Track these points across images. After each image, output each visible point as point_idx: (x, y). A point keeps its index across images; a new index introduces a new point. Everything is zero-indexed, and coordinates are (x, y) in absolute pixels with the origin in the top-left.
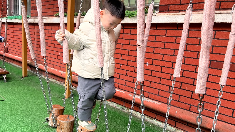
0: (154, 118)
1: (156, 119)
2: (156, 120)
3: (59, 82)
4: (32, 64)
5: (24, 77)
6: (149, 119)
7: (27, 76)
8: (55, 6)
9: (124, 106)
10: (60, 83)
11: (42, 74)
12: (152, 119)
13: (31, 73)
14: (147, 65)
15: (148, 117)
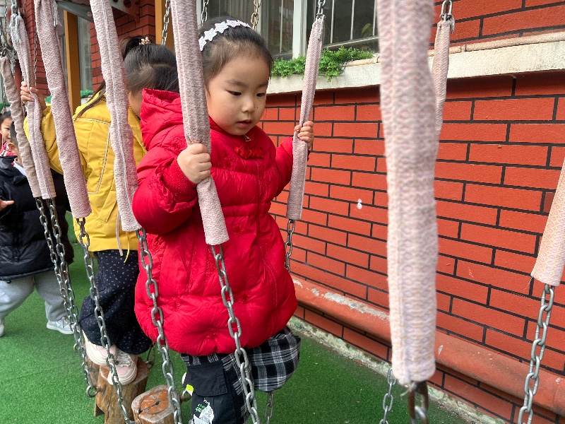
9: (304, 320)
14: (360, 206)
15: (366, 356)
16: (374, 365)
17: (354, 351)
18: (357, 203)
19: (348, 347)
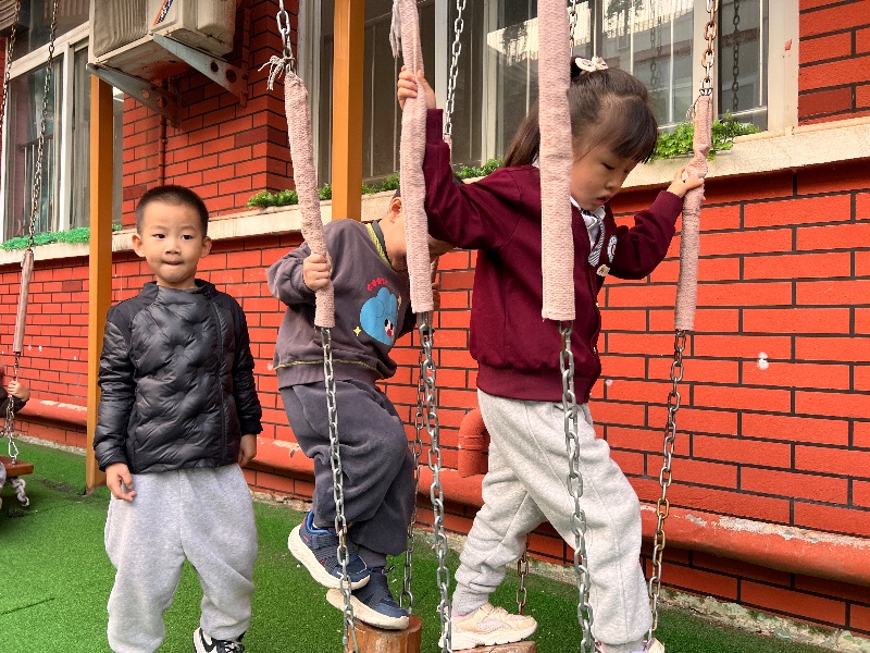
0: (836, 626)
1: (852, 630)
2: (847, 633)
3: (268, 496)
6: (805, 632)
10: (273, 498)
12: (827, 633)
14: (763, 364)
15: (798, 625)
16: (820, 640)
17: (768, 622)
18: (756, 360)
19: (754, 616)
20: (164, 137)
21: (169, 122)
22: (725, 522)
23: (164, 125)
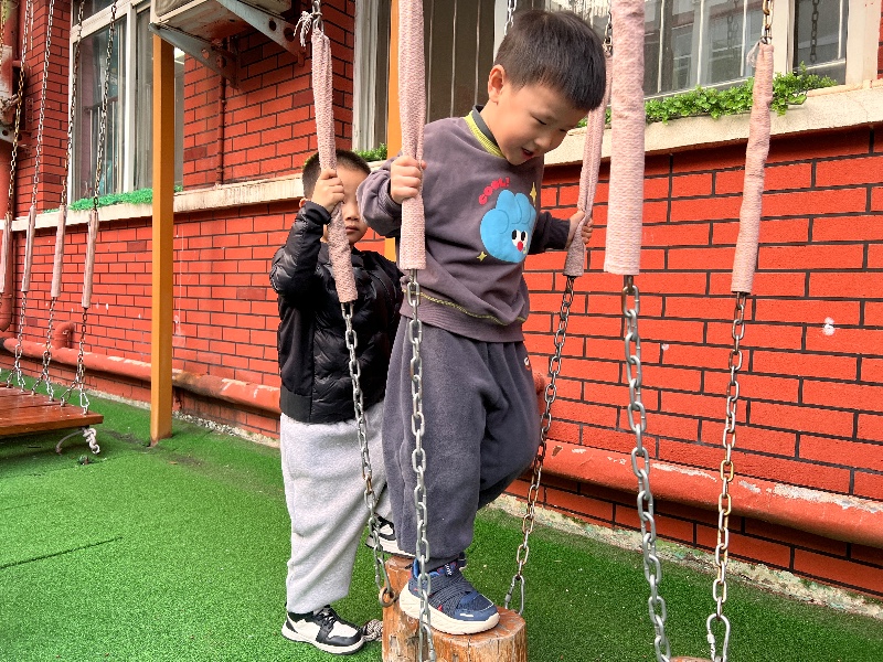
4: (191, 382)
5: (159, 439)
6: (859, 602)
7: (172, 435)
8: (301, 130)
9: (695, 545)
11: (235, 424)
13: (184, 422)
14: (829, 330)
15: (853, 596)
16: (874, 611)
17: (821, 591)
18: (822, 325)
19: (806, 585)
20: (223, 97)
21: (228, 82)
22: (780, 489)
23: (224, 85)
